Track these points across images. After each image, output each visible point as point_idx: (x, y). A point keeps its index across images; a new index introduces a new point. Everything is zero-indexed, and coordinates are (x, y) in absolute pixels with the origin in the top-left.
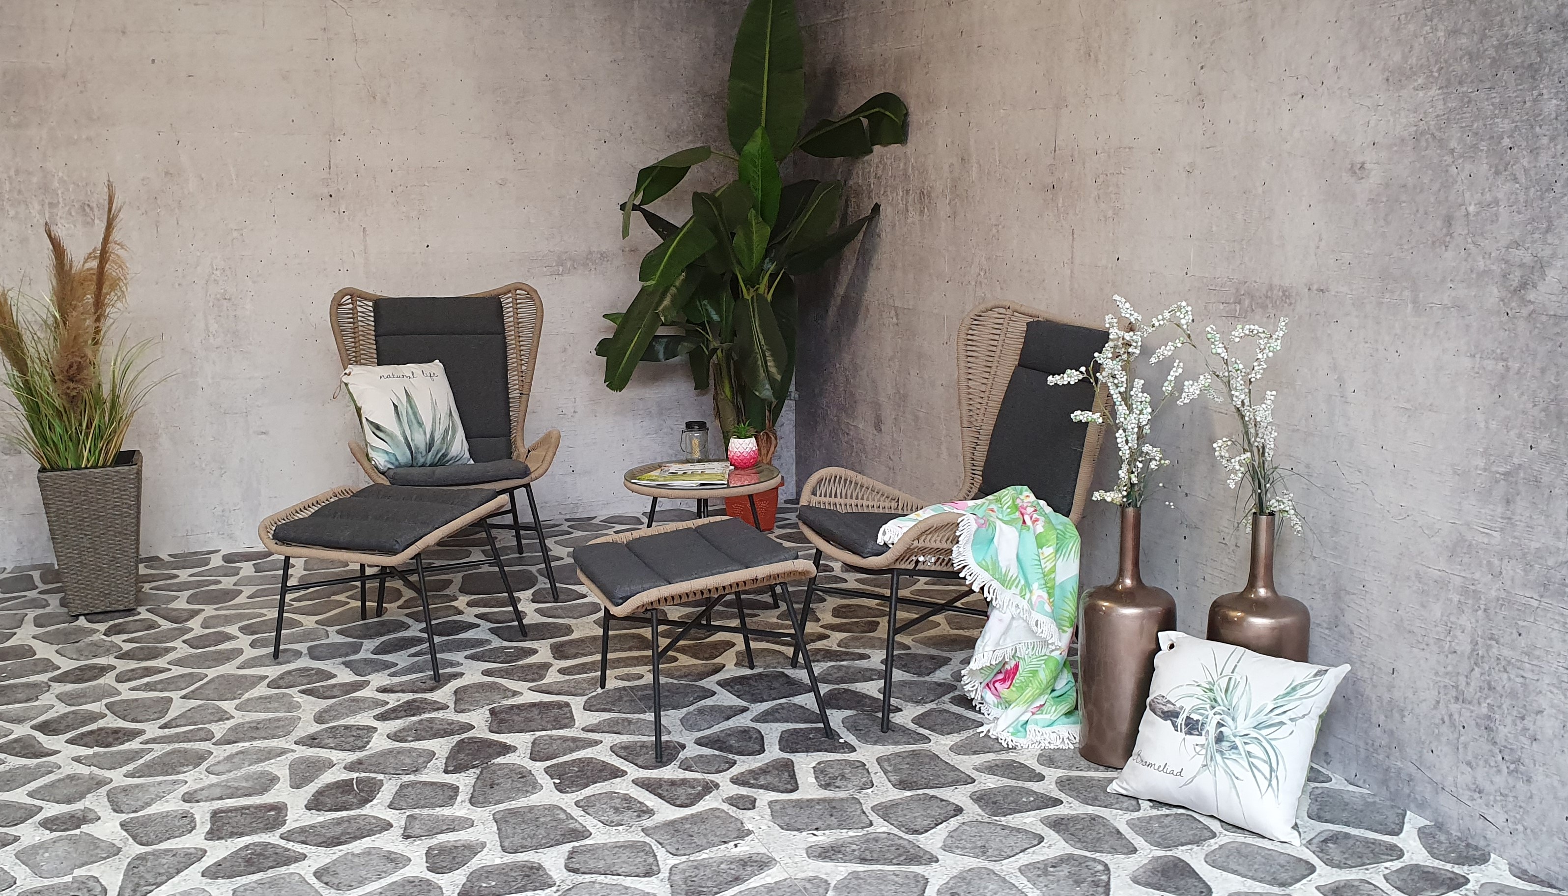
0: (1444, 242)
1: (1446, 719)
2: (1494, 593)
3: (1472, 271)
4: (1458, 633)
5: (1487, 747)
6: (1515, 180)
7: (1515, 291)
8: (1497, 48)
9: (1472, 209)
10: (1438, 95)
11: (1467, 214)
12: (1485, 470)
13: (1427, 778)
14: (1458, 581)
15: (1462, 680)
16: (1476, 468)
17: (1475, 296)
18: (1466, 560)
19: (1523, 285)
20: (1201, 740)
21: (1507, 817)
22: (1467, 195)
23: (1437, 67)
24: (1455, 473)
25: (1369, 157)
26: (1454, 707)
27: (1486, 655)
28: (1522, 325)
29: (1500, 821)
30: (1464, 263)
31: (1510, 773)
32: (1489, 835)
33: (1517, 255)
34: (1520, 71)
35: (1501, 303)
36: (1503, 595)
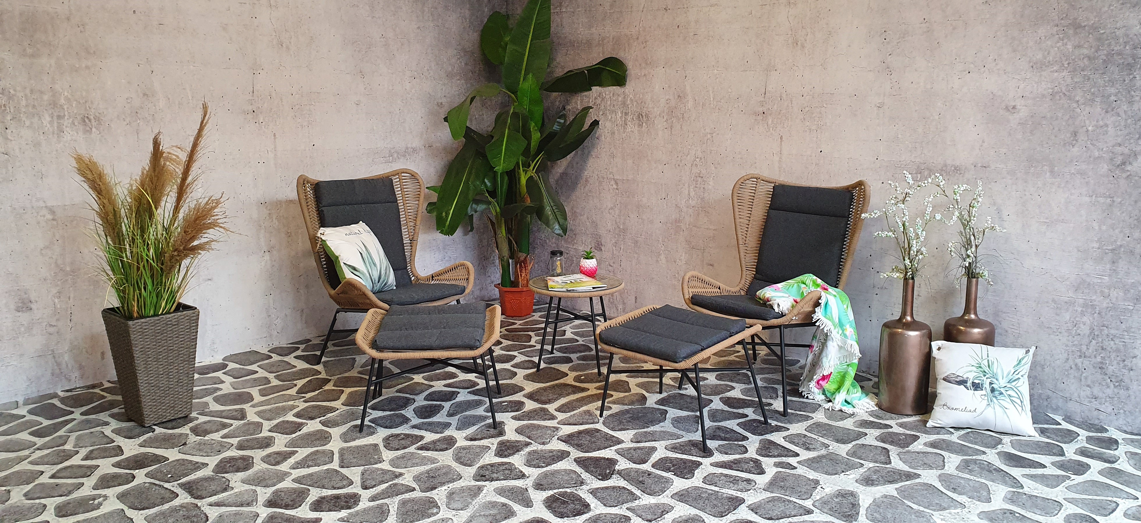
0: (1072, 144)
1: (1073, 366)
2: (1105, 305)
3: (1090, 157)
4: (1081, 325)
5: (1099, 377)
6: (1118, 115)
7: (1118, 166)
8: (1107, 55)
9: (1090, 128)
10: (1068, 75)
11: (1088, 131)
12: (1099, 248)
13: (1060, 397)
14: (1081, 301)
15: (1084, 348)
16: (1093, 248)
17: (1092, 169)
18: (1085, 291)
19: (1124, 163)
20: (983, 392)
21: (1113, 407)
22: (1087, 122)
23: (1067, 62)
24: (1079, 251)
25: (1020, 103)
26: (1079, 361)
27: (1099, 334)
28: (1122, 182)
29: (1109, 409)
30: (1085, 153)
31: (1115, 387)
32: (1101, 417)
33: (1119, 149)
34: (1121, 66)
35: (1110, 172)
36: (1111, 305)
